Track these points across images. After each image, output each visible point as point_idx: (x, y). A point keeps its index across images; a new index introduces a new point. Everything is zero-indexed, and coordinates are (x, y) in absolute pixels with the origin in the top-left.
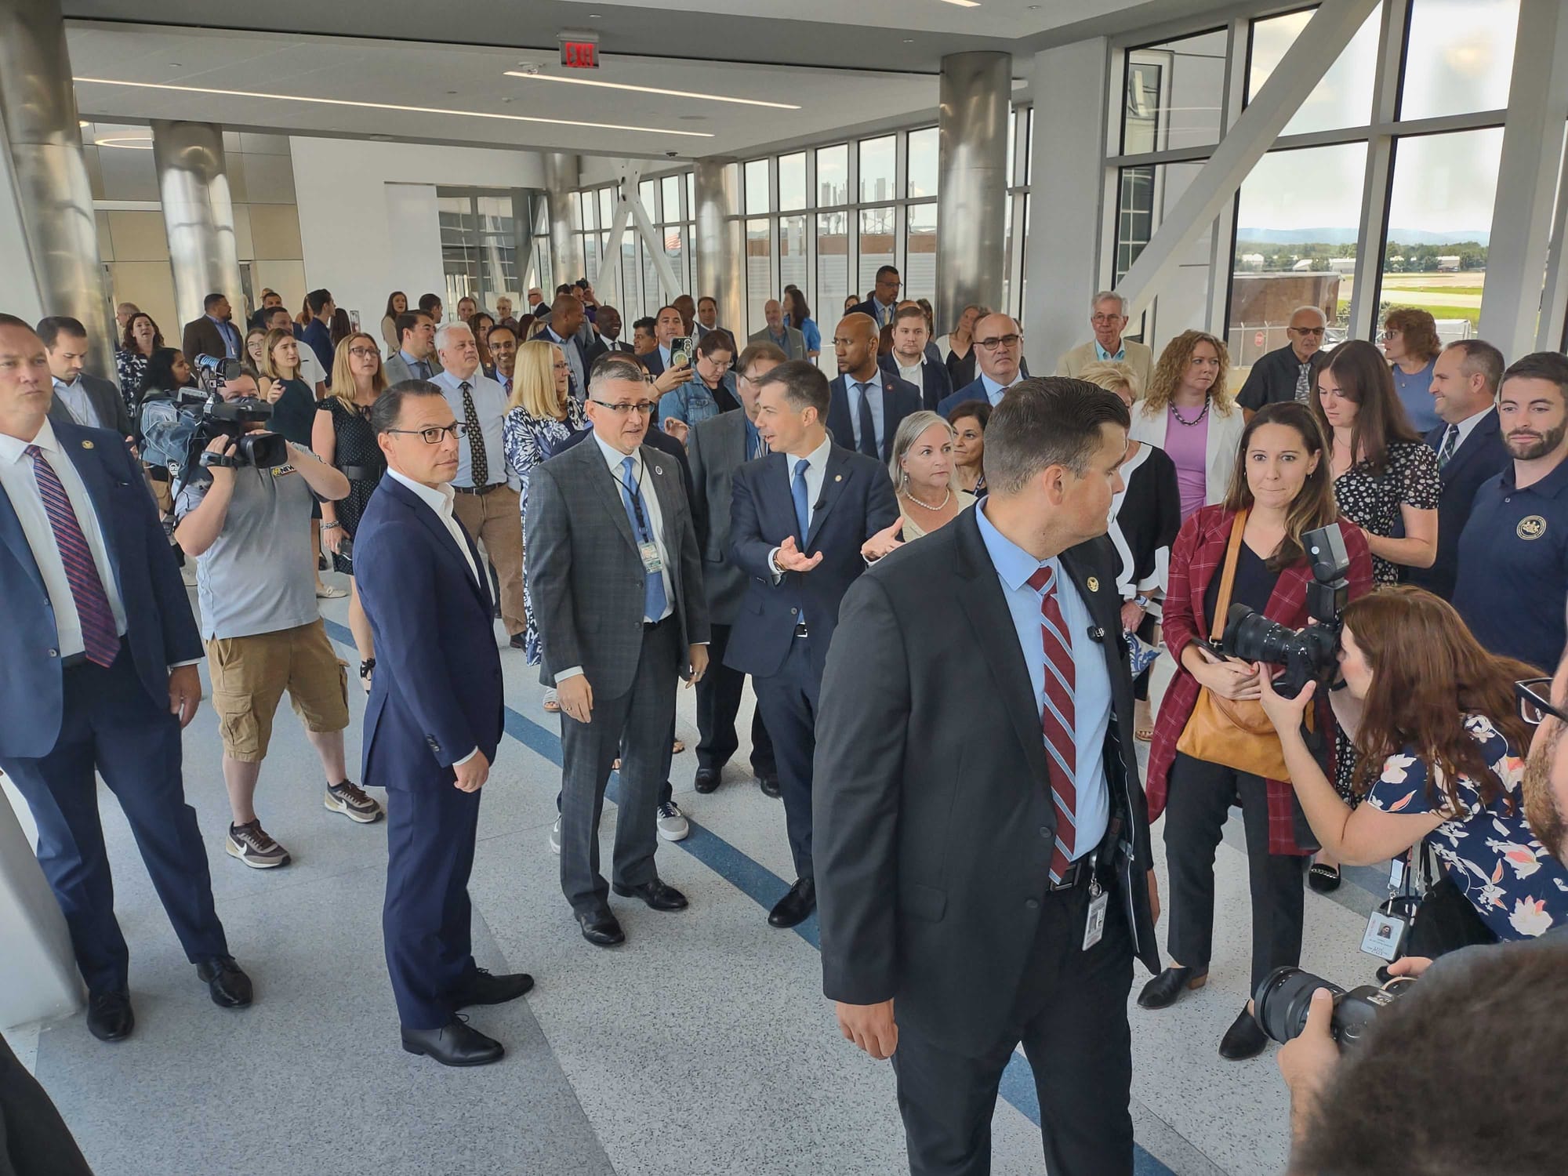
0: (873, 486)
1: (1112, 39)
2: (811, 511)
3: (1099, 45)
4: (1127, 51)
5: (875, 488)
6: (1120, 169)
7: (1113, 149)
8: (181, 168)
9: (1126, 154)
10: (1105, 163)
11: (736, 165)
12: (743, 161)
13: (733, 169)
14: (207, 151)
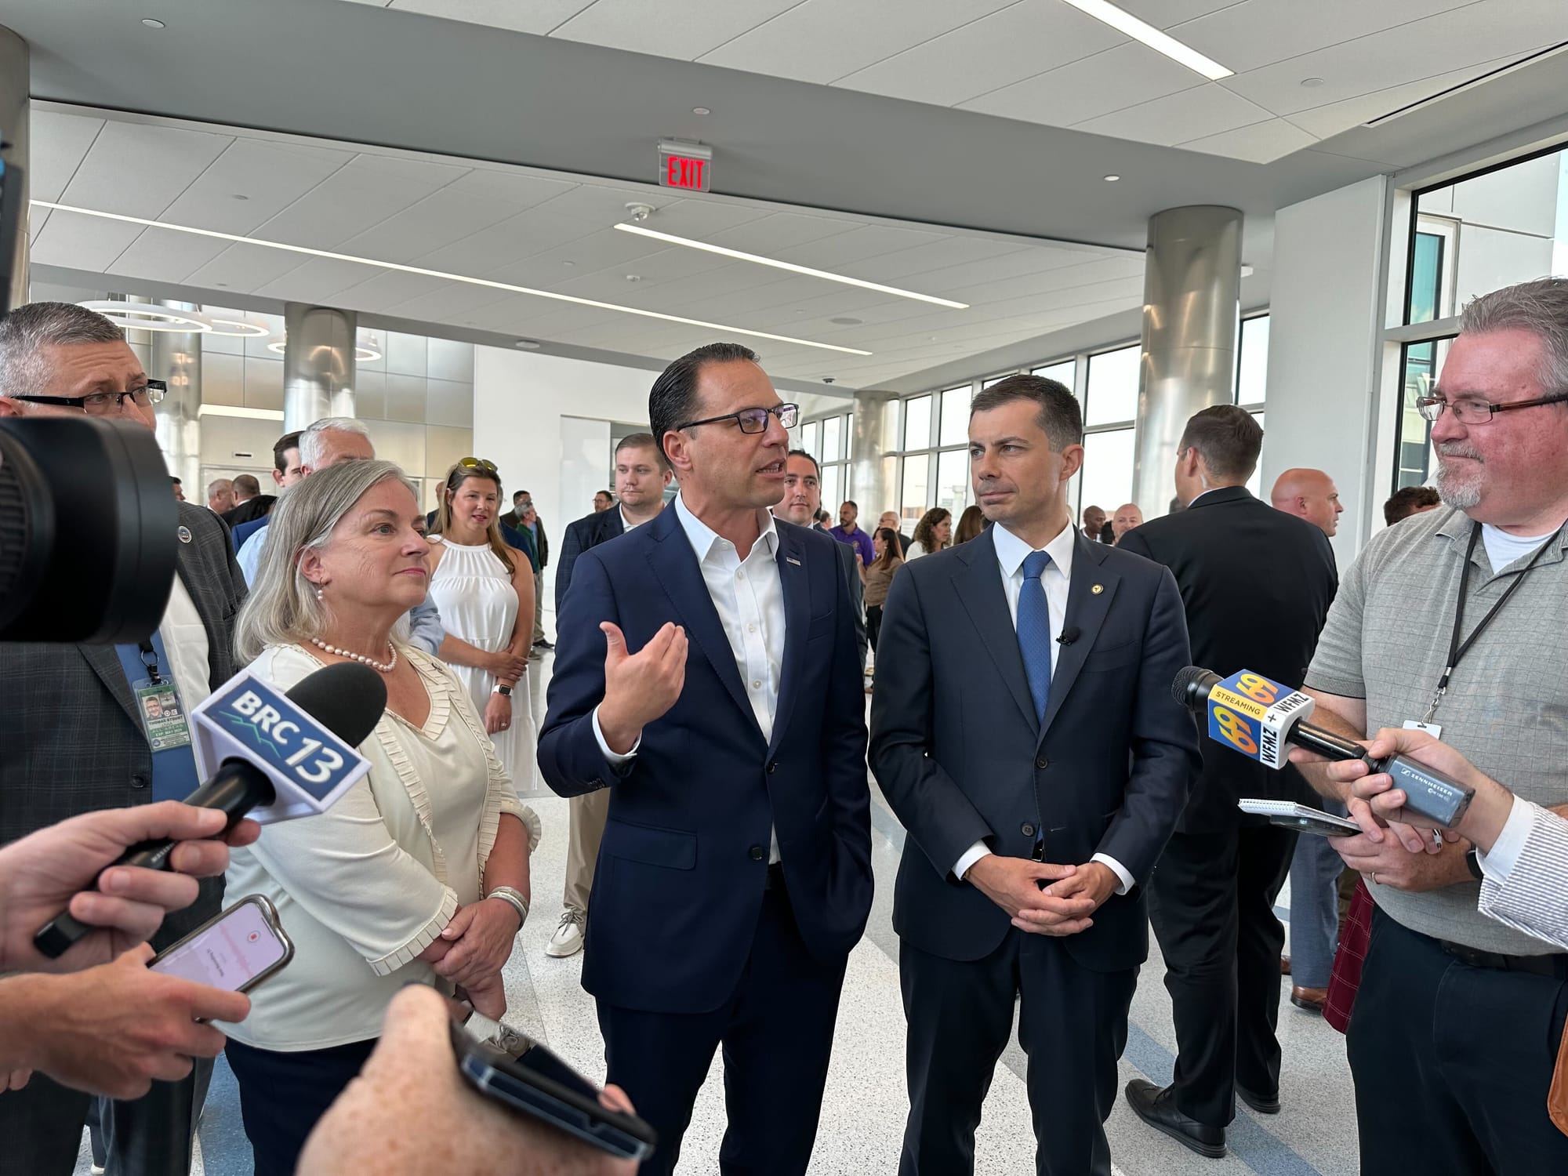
0: (1155, 612)
1: (1393, 176)
2: (1055, 648)
3: (1376, 186)
4: (1415, 195)
5: (1160, 614)
6: (1404, 346)
7: (1394, 317)
8: (308, 379)
9: (1412, 321)
10: (1382, 335)
11: (896, 402)
12: (906, 399)
13: (894, 406)
14: (335, 351)
